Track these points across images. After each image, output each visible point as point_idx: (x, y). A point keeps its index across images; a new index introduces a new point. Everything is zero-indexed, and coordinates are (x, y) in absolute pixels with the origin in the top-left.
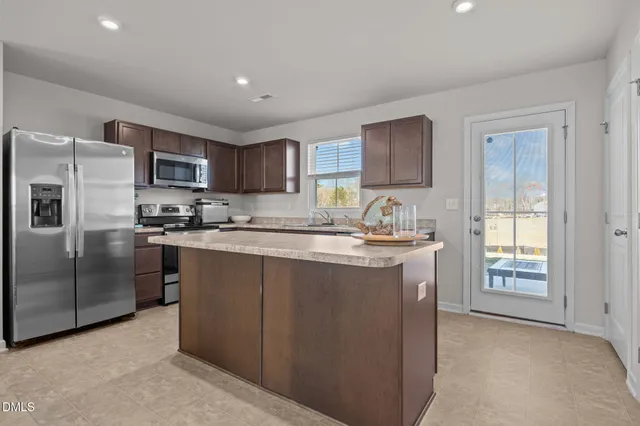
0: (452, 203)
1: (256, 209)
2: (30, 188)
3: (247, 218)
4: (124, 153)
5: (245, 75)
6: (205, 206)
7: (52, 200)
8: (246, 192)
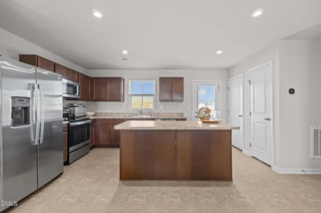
0: (189, 108)
1: (96, 109)
2: (11, 99)
3: (93, 113)
4: (59, 78)
5: (127, 50)
6: (76, 108)
7: (22, 108)
8: (95, 100)
